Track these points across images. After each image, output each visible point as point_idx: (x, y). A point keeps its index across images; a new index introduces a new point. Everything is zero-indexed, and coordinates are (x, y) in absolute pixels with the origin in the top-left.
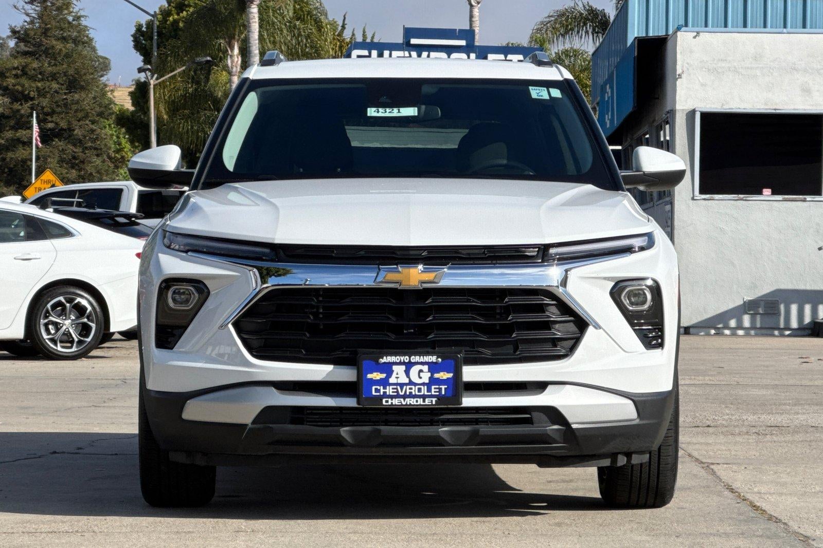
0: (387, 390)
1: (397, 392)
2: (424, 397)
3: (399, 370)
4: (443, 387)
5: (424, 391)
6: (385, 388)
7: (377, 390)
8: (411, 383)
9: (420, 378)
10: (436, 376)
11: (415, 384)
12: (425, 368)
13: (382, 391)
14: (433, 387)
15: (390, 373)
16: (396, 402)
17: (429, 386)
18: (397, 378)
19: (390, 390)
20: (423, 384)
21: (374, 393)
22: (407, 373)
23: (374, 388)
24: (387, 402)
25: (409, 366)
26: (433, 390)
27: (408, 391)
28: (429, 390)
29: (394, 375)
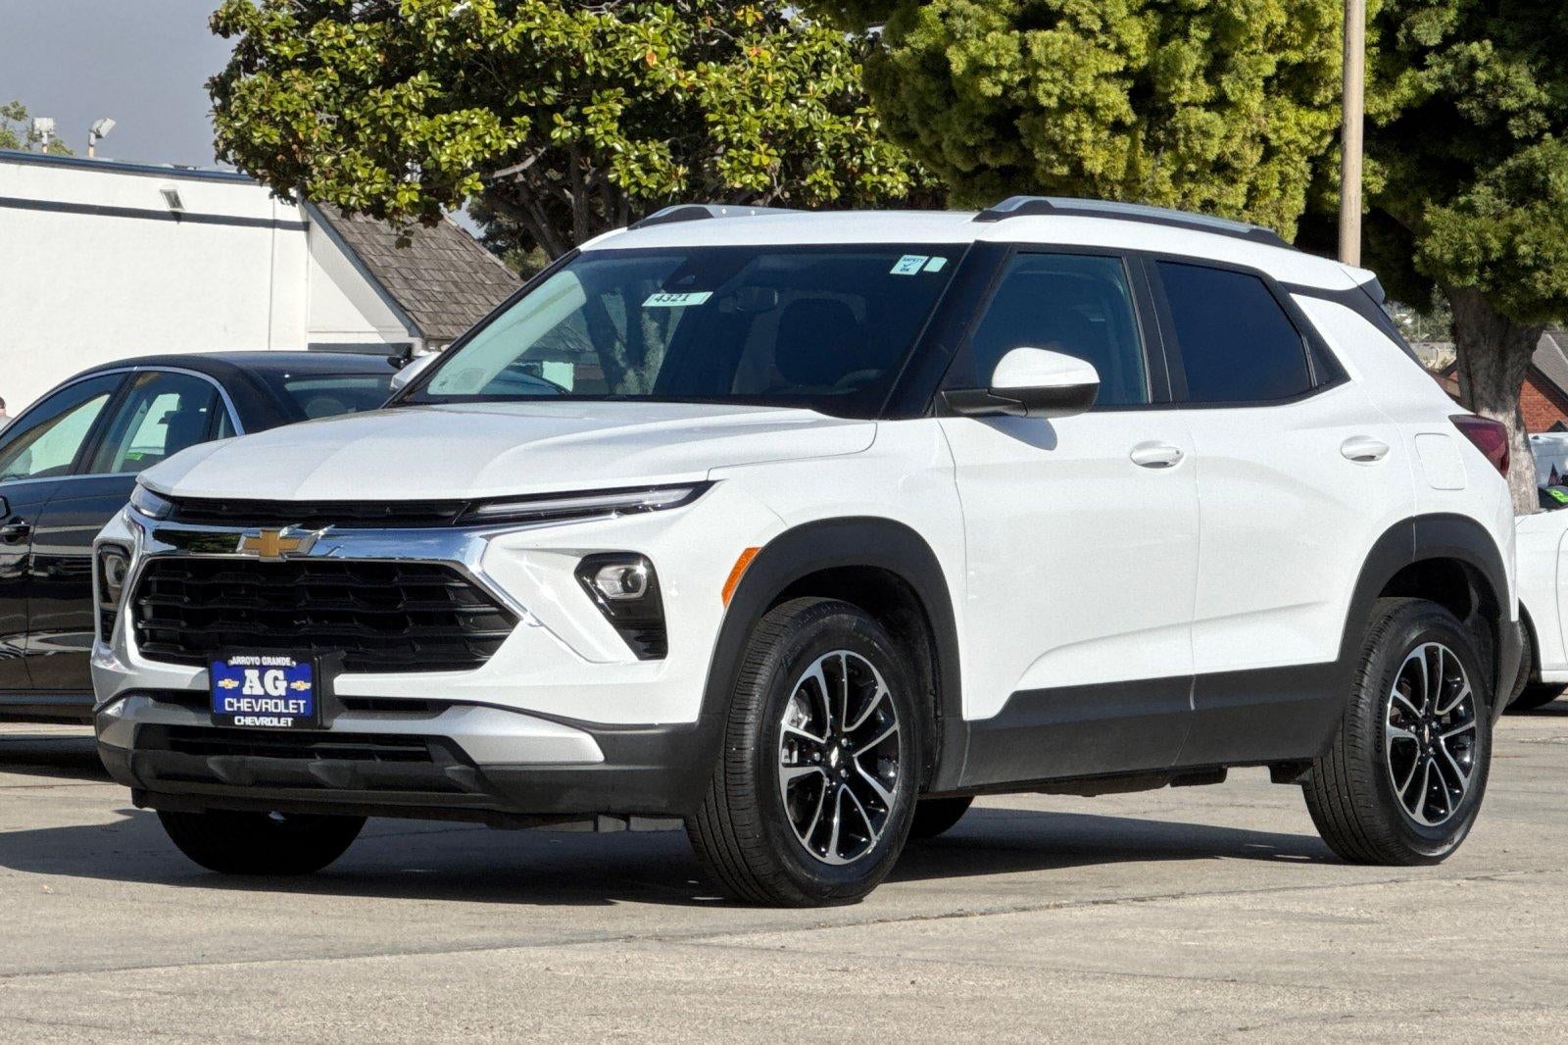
0: (241, 705)
1: (252, 707)
2: (279, 715)
3: (252, 675)
4: (302, 702)
5: (281, 708)
6: (239, 702)
7: (231, 705)
8: (267, 696)
9: (276, 688)
10: (294, 685)
11: (271, 697)
12: (280, 674)
13: (236, 705)
14: (291, 702)
15: (242, 680)
16: (249, 721)
17: (286, 698)
18: (251, 687)
19: (244, 705)
20: (280, 697)
21: (227, 708)
22: (261, 679)
23: (227, 700)
24: (239, 721)
25: (263, 669)
26: (291, 706)
27: (264, 706)
28: (287, 706)
29: (247, 684)
